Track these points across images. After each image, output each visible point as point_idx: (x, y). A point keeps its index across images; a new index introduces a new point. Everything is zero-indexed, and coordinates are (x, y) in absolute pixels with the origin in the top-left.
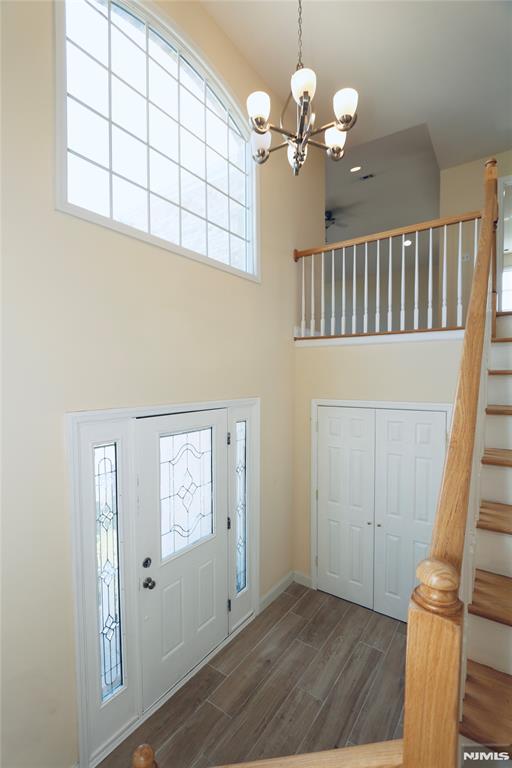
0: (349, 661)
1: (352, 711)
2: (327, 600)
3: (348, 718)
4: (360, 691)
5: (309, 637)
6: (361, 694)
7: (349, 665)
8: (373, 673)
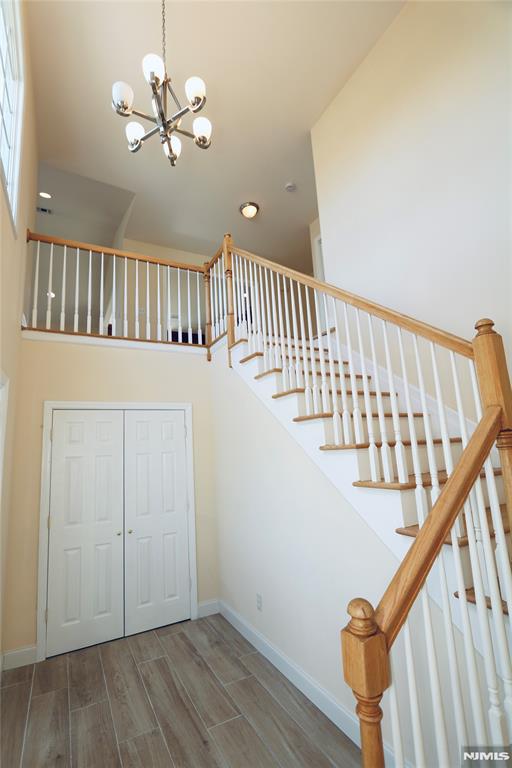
0: (144, 683)
1: (187, 710)
2: (68, 659)
3: (190, 716)
4: (178, 694)
5: (83, 698)
6: (182, 695)
7: (148, 685)
8: (173, 676)
